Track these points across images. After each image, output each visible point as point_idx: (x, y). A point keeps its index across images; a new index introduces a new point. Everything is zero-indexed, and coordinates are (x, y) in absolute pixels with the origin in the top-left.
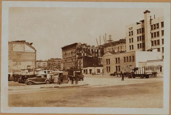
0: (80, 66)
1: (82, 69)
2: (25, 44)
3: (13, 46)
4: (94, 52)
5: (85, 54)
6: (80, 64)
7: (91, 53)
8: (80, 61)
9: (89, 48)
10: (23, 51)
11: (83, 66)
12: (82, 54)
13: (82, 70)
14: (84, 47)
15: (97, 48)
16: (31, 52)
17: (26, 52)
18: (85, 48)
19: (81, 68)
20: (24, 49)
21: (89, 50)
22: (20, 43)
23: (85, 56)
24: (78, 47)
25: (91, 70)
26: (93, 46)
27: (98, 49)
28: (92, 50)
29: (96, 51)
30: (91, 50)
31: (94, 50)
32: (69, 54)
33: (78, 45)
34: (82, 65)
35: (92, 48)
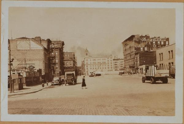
1: (138, 67)
2: (31, 41)
3: (18, 43)
4: (159, 45)
5: (146, 48)
6: (137, 62)
7: (155, 46)
8: (137, 58)
9: (151, 40)
10: (29, 49)
11: (139, 64)
12: (142, 49)
14: (144, 39)
15: (163, 39)
16: (38, 50)
17: (32, 50)
18: (146, 40)
20: (30, 46)
21: (152, 43)
22: (25, 39)
23: (146, 51)
24: (136, 40)
26: (158, 37)
27: (165, 40)
28: (156, 42)
29: (162, 44)
30: (154, 42)
31: (159, 42)
32: (128, 50)
33: (136, 37)
35: (156, 39)
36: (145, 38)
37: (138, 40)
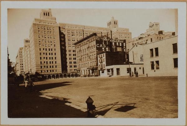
0: (102, 65)
4: (118, 46)
5: (107, 48)
7: (114, 47)
8: (101, 58)
9: (111, 41)
11: (105, 65)
12: (103, 48)
13: (105, 70)
15: (121, 41)
18: (107, 40)
19: (103, 67)
21: (111, 43)
23: (108, 52)
24: (97, 39)
25: (118, 69)
27: (123, 42)
28: (115, 43)
29: (121, 45)
30: (113, 44)
31: (117, 43)
32: (84, 51)
34: (104, 63)
35: (115, 40)
36: (106, 38)
37: (99, 39)
